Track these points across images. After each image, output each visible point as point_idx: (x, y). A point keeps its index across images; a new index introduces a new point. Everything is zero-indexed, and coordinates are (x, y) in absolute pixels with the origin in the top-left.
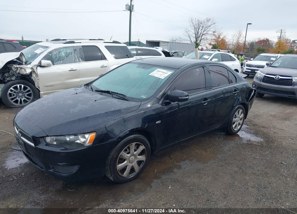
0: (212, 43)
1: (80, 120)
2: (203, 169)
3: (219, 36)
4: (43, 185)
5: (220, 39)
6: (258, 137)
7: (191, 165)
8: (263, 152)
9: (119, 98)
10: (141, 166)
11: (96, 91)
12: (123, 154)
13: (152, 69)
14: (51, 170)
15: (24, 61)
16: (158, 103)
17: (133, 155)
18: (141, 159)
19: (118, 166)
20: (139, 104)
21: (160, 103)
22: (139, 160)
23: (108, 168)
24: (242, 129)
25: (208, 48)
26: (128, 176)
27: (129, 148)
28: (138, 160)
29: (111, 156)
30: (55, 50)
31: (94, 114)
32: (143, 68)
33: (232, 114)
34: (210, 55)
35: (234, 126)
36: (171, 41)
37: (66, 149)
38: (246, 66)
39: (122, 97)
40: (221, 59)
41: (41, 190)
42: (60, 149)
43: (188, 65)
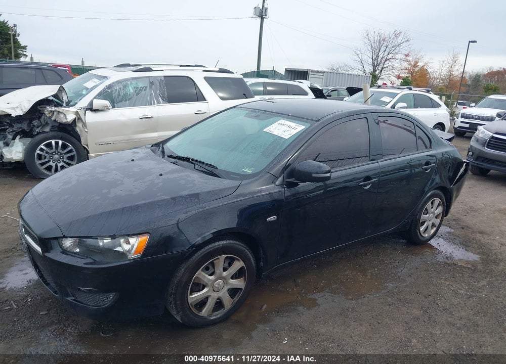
0: (402, 75)
1: (123, 210)
2: (353, 309)
3: (416, 63)
4: (59, 322)
5: (417, 69)
6: (467, 251)
7: (333, 300)
8: (475, 282)
9: (206, 170)
10: (236, 299)
11: (168, 156)
12: (202, 275)
13: (271, 120)
14: (69, 299)
15: (64, 101)
16: (273, 182)
17: (221, 278)
18: (235, 284)
19: (192, 297)
20: (236, 183)
21: (277, 183)
22: (232, 287)
23: (172, 299)
24: (437, 234)
25: (394, 84)
26: (211, 315)
27: (212, 264)
28: (229, 287)
29: (177, 279)
30: (118, 82)
31: (150, 201)
32: (256, 117)
33: (419, 208)
34: (393, 95)
35: (422, 229)
36: (328, 71)
37: (95, 262)
38: (461, 117)
39: (210, 171)
40: (412, 104)
41: (54, 331)
42: (86, 262)
43: (337, 113)
